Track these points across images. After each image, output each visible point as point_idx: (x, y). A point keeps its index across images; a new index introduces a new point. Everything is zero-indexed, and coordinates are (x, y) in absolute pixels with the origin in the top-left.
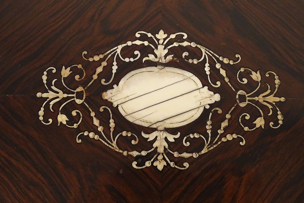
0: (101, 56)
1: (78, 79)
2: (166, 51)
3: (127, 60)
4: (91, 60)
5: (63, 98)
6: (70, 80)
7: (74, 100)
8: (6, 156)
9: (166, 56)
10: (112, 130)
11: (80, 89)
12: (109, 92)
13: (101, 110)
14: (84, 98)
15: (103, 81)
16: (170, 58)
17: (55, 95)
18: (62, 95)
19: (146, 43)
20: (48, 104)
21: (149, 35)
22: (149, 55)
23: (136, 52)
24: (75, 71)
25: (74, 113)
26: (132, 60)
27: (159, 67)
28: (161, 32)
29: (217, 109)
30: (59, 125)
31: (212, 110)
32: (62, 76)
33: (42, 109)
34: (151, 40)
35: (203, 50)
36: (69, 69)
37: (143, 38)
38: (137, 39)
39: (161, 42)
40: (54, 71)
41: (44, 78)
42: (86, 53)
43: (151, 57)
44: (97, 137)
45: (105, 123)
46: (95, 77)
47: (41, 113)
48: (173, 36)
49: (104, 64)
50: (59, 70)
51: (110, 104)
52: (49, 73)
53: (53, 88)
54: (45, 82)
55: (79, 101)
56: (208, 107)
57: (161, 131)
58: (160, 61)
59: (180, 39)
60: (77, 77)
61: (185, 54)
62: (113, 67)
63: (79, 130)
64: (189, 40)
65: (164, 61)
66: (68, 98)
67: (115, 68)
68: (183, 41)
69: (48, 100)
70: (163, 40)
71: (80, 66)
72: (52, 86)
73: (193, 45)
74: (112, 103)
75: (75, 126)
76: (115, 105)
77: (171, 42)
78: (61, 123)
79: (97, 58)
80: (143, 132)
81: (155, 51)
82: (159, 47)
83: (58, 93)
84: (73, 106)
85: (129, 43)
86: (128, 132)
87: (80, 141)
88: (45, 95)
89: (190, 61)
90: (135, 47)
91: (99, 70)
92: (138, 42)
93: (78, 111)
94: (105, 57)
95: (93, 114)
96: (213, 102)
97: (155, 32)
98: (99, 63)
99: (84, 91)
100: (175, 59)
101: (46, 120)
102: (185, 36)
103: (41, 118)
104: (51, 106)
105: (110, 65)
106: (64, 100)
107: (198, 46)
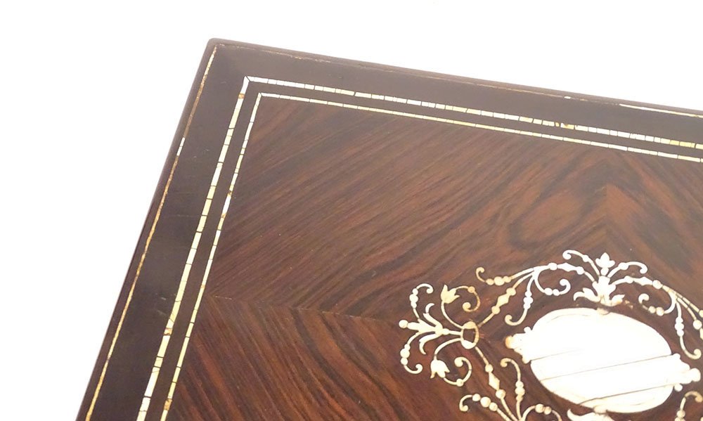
0: (507, 280)
1: (470, 309)
2: (613, 287)
3: (548, 292)
4: (490, 282)
5: (443, 336)
6: (454, 309)
7: (459, 342)
8: (343, 413)
9: (611, 296)
10: (519, 399)
11: (470, 325)
12: (517, 336)
13: (504, 363)
14: (477, 340)
15: (508, 319)
16: (618, 299)
17: (429, 329)
18: (440, 330)
19: (580, 271)
20: (417, 341)
21: (586, 258)
22: (584, 289)
23: (564, 282)
24: (463, 296)
25: (459, 362)
26: (556, 293)
27: (600, 311)
28: (605, 256)
29: (695, 393)
30: (432, 376)
31: (687, 395)
32: (441, 301)
33: (407, 347)
34: (587, 267)
35: (673, 295)
36: (454, 291)
37: (575, 261)
38: (564, 261)
39: (604, 272)
40: (430, 291)
41: (414, 299)
42: (481, 270)
43: (587, 294)
44: (493, 407)
45: (508, 386)
46: (496, 310)
47: (405, 353)
48: (624, 266)
49: (511, 292)
50: (438, 291)
51: (518, 358)
52: (422, 292)
53: (427, 316)
54: (414, 305)
55: (468, 345)
56: (679, 388)
57: (600, 414)
58: (603, 302)
59: (634, 272)
60: (466, 306)
61: (644, 297)
62: (525, 300)
63: (464, 390)
64: (651, 275)
65: (608, 302)
66: (450, 337)
67: (528, 301)
68: (640, 276)
69: (417, 334)
70: (607, 270)
71: (471, 290)
72: (425, 313)
73: (657, 285)
74: (521, 357)
75: (460, 383)
76: (526, 360)
77: (620, 275)
78: (436, 374)
79: (499, 281)
80: (572, 411)
81: (595, 285)
82: (601, 279)
83: (434, 326)
84: (457, 350)
85: (553, 266)
86: (545, 406)
87: (465, 408)
88: (412, 326)
89: (652, 310)
90: (561, 274)
91: (503, 300)
92: (567, 267)
93: (465, 359)
94: (513, 282)
95: (489, 368)
96: (687, 381)
97: (595, 255)
98: (503, 290)
99: (477, 330)
100: (627, 302)
101: (412, 365)
102: (644, 270)
103: (404, 362)
104: (421, 346)
105: (520, 295)
106: (444, 338)
107: (666, 288)
